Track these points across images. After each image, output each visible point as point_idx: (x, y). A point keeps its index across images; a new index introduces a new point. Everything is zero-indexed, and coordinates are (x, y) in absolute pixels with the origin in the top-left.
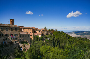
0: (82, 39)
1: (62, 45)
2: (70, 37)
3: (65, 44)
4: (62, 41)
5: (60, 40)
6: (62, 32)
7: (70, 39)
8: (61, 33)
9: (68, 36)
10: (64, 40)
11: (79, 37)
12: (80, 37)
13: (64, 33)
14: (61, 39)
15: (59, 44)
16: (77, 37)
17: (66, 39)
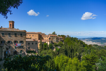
0: (100, 47)
1: (77, 55)
2: (85, 44)
3: (80, 54)
4: (76, 50)
5: (73, 48)
6: (75, 38)
7: (86, 48)
8: (74, 40)
9: (83, 44)
10: (79, 49)
11: (96, 45)
12: (98, 46)
13: (78, 39)
14: (75, 48)
15: (73, 54)
16: (94, 45)
17: (81, 47)
